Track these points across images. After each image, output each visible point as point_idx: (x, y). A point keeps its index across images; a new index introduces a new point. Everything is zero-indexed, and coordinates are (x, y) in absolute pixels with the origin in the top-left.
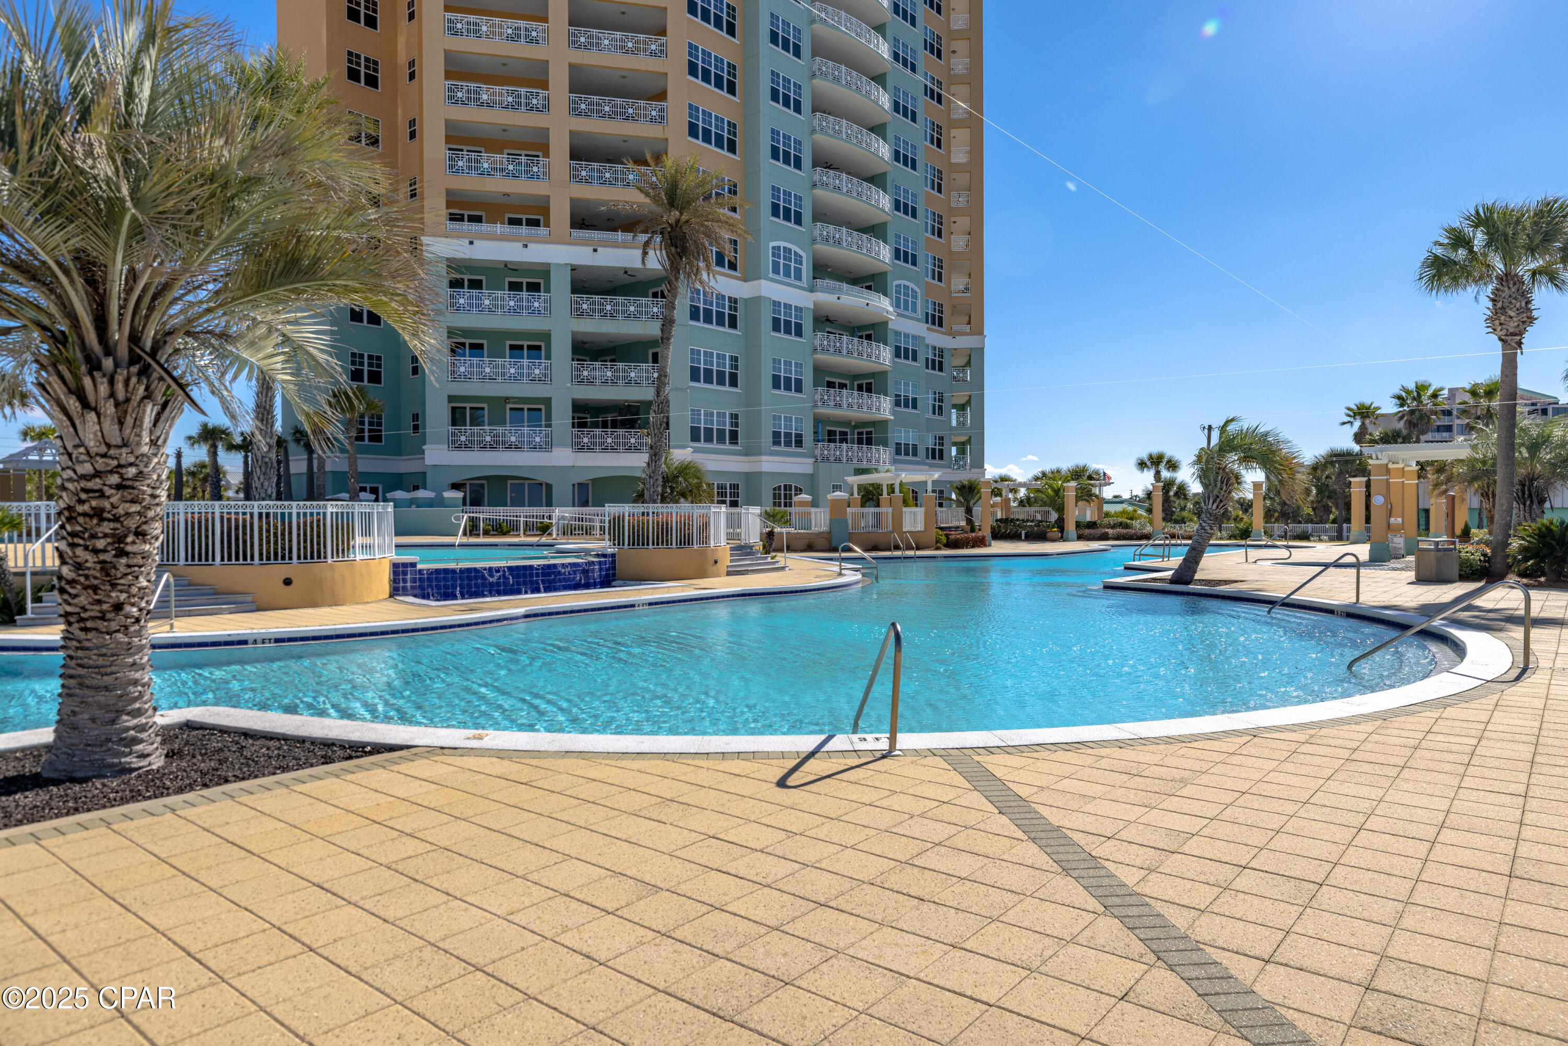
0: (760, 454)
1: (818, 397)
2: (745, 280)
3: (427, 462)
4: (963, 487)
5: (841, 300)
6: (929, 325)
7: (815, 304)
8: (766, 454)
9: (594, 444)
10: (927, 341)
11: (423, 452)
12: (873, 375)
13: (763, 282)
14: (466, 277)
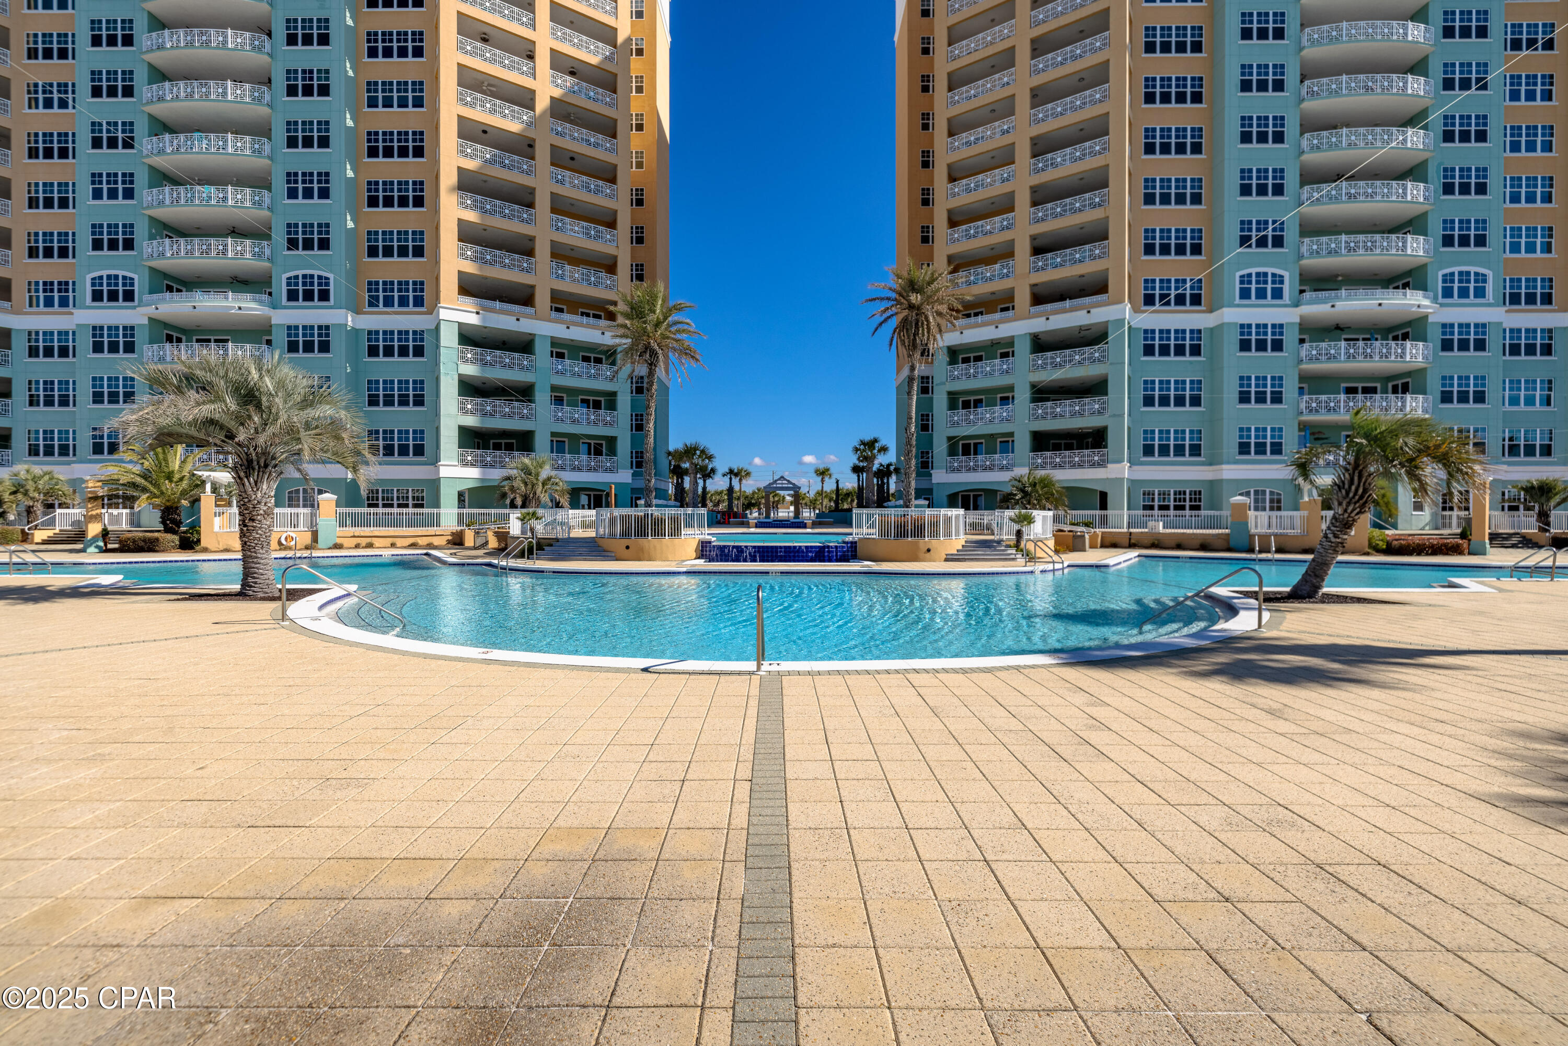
0: (1221, 463)
1: (1303, 406)
2: (1211, 311)
3: (934, 481)
4: (1533, 487)
5: (1337, 308)
6: (1508, 307)
7: (1301, 317)
8: (1228, 463)
9: (1065, 462)
10: (1504, 326)
11: (930, 475)
12: (1409, 374)
13: (1225, 310)
14: (972, 355)
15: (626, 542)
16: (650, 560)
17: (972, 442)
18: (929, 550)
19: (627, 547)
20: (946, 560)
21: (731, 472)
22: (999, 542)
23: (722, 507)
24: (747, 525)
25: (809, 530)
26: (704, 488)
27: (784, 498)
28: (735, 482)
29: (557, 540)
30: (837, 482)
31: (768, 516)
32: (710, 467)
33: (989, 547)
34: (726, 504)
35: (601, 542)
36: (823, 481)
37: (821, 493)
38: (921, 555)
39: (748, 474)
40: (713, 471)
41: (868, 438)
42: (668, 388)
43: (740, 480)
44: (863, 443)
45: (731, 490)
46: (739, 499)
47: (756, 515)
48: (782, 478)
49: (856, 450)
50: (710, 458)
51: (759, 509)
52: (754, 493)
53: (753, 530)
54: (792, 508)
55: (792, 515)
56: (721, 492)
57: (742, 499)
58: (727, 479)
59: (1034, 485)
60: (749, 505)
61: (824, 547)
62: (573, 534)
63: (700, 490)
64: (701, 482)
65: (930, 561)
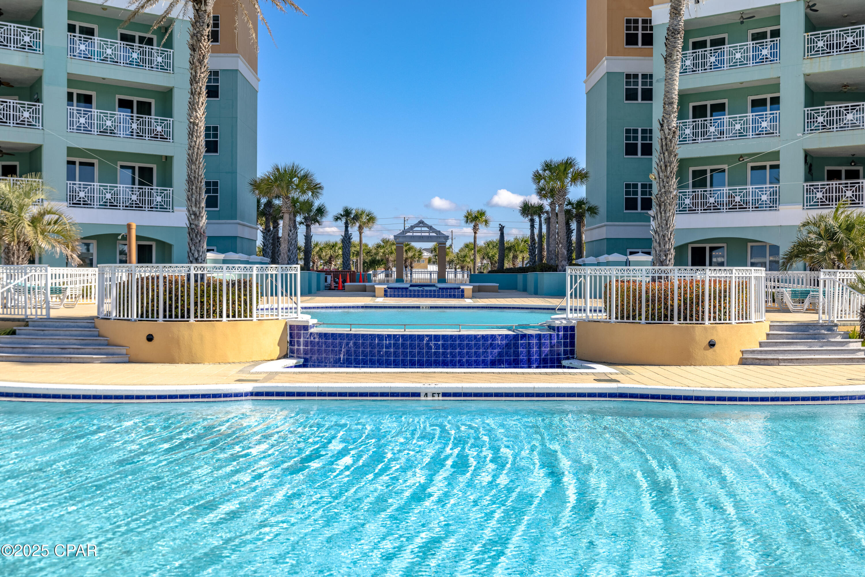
14: (708, 38)
15: (147, 327)
16: (192, 361)
17: (708, 168)
18: (712, 345)
19: (150, 338)
20: (743, 362)
21: (347, 213)
22: (831, 327)
23: (337, 264)
24: (371, 292)
25: (468, 302)
26: (308, 238)
27: (420, 252)
28: (354, 231)
29: (25, 322)
30: (502, 229)
31: (400, 279)
32: (317, 204)
33: (814, 337)
34: (340, 261)
35: (103, 327)
36: (475, 230)
37: (471, 247)
38: (700, 352)
39: (371, 219)
40: (321, 211)
41: (558, 158)
42: (255, 92)
43: (360, 228)
44: (548, 166)
45: (347, 239)
46: (358, 254)
47: (381, 276)
48: (421, 223)
49: (538, 177)
50: (316, 189)
51: (387, 269)
52: (379, 246)
53: (380, 301)
54: (434, 268)
55: (435, 276)
56: (334, 246)
57: (363, 255)
58: (341, 223)
59: (849, 228)
60: (373, 263)
61: (516, 337)
62: (54, 313)
63: (301, 242)
64: (302, 230)
65: (714, 363)
